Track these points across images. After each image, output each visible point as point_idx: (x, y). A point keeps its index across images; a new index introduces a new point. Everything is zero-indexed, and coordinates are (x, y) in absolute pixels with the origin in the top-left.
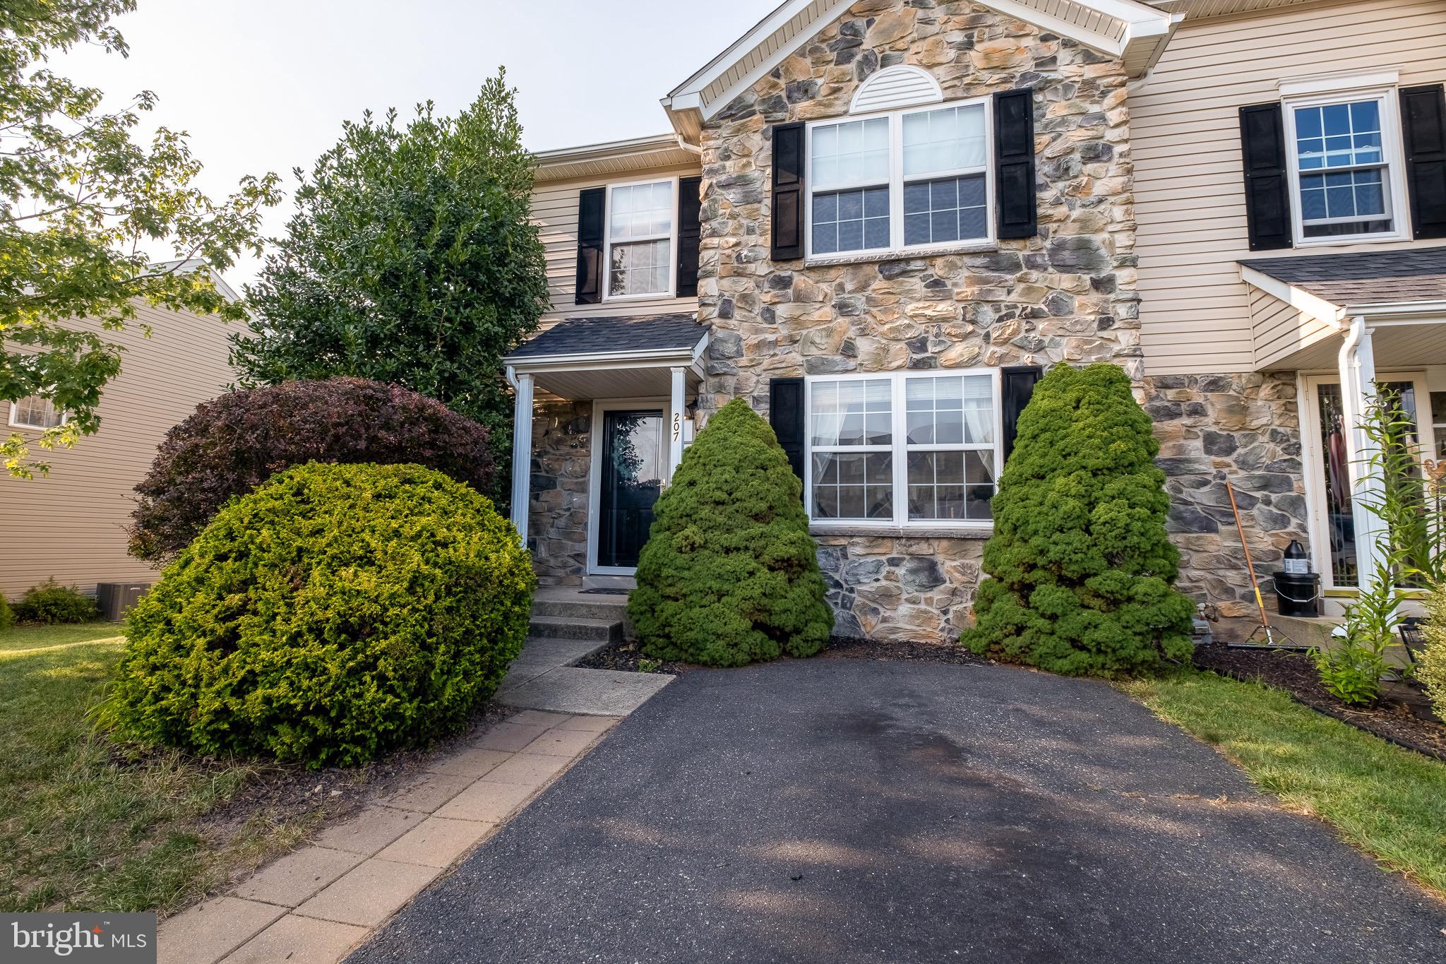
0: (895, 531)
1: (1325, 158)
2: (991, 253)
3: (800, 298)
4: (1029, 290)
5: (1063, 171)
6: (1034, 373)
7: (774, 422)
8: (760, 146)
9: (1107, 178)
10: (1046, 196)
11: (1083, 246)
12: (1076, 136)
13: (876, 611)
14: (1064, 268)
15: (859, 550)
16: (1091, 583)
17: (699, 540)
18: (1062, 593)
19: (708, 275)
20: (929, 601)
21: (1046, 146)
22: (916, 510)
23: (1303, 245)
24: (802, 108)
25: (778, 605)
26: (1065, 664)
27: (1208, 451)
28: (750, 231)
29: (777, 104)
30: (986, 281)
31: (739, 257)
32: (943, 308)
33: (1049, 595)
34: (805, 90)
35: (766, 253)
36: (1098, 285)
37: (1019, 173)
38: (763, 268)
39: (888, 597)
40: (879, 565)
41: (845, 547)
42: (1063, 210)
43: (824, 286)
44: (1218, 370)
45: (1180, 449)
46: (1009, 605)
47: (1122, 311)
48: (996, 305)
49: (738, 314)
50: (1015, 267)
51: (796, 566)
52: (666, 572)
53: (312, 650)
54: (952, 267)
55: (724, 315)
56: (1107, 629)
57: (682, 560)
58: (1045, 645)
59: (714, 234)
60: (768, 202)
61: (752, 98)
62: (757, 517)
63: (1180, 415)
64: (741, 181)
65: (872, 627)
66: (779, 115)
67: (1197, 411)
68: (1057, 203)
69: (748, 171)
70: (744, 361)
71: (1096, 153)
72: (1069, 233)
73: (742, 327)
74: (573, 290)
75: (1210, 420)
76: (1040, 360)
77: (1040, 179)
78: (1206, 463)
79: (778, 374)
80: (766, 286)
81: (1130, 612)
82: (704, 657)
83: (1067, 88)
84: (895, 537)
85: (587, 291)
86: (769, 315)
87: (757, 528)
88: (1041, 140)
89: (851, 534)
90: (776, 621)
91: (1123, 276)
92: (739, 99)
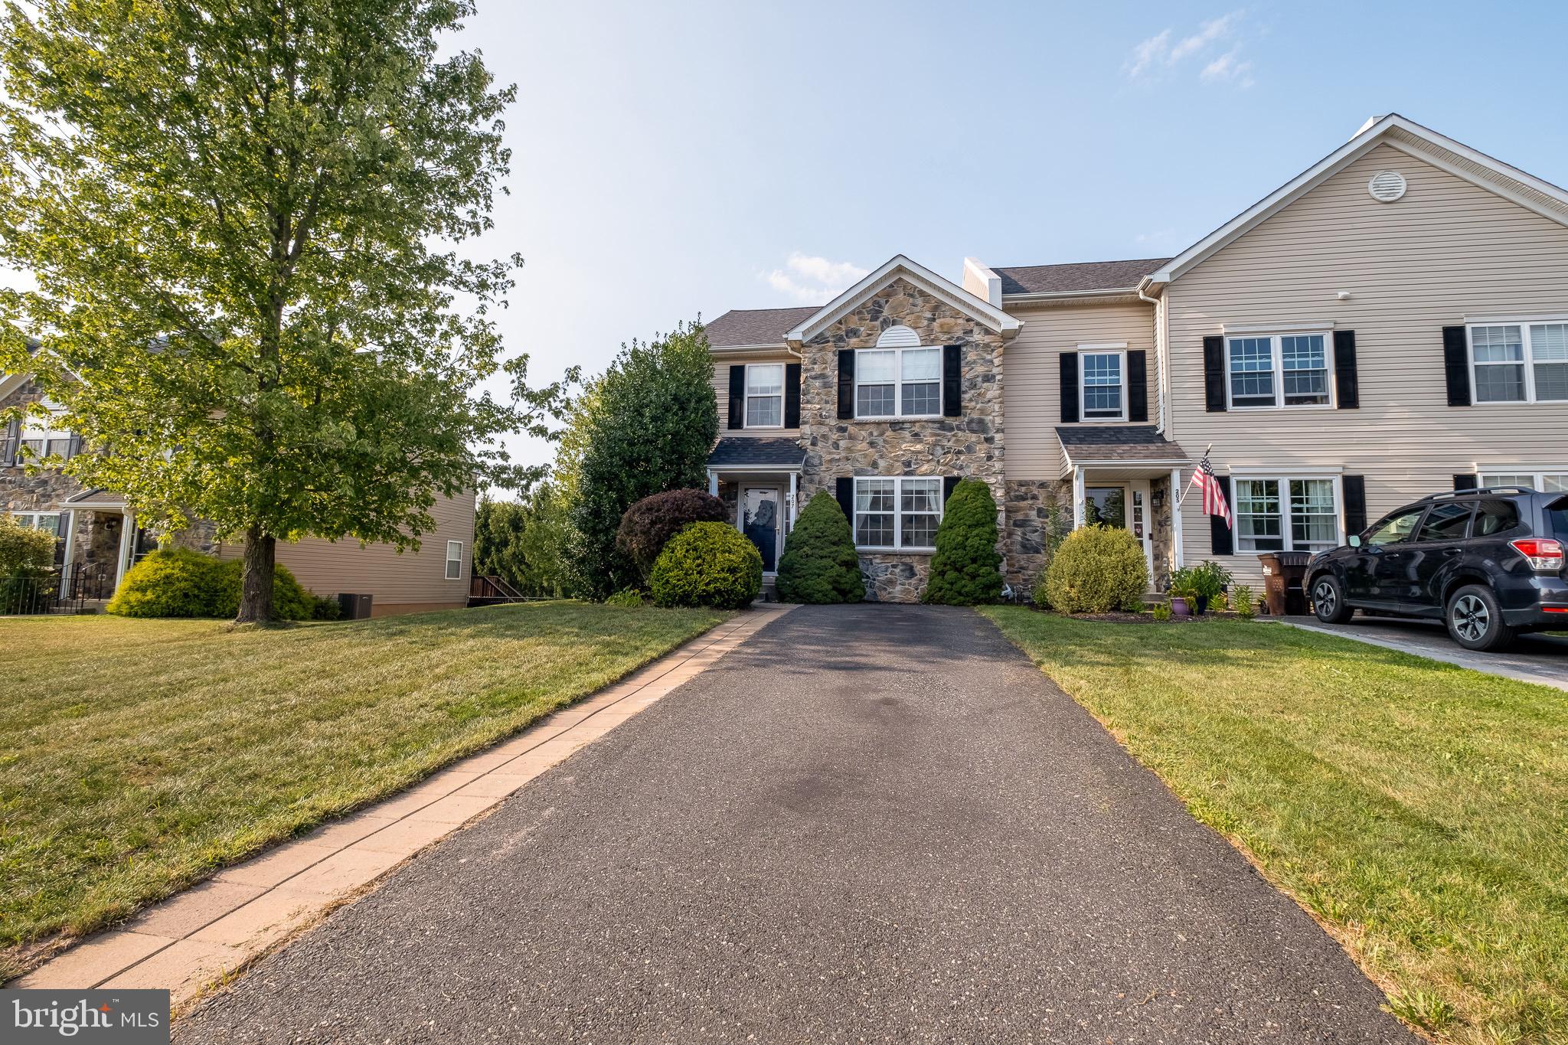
0: (895, 551)
1: (1097, 381)
2: (941, 422)
3: (851, 438)
4: (957, 441)
5: (974, 386)
6: (958, 479)
7: (838, 499)
8: (833, 360)
9: (992, 391)
10: (966, 396)
11: (981, 422)
12: (980, 369)
13: (885, 589)
14: (973, 431)
15: (878, 561)
16: (965, 569)
17: (810, 553)
18: (956, 574)
19: (805, 423)
20: (910, 584)
21: (967, 373)
22: (906, 541)
23: (1084, 421)
24: (853, 341)
25: (843, 580)
26: (955, 601)
27: (1039, 516)
28: (827, 402)
29: (841, 339)
30: (938, 435)
31: (821, 415)
32: (919, 447)
33: (951, 575)
34: (854, 333)
35: (835, 414)
36: (987, 440)
37: (954, 385)
38: (833, 422)
39: (891, 582)
40: (887, 568)
41: (871, 560)
42: (973, 404)
43: (863, 433)
44: (1044, 478)
45: (1027, 515)
46: (937, 580)
47: (997, 453)
48: (943, 447)
49: (820, 444)
50: (951, 429)
51: (850, 565)
52: (796, 566)
53: (723, 575)
54: (923, 427)
55: (814, 444)
56: (970, 587)
57: (803, 561)
58: (949, 594)
59: (808, 402)
60: (836, 388)
61: (828, 334)
62: (834, 544)
63: (1027, 499)
64: (822, 376)
65: (883, 596)
66: (842, 344)
67: (1034, 497)
68: (971, 400)
69: (826, 372)
70: (823, 468)
71: (988, 378)
72: (975, 416)
73: (822, 451)
74: (726, 421)
75: (1040, 502)
76: (961, 473)
77: (963, 388)
78: (1037, 522)
79: (840, 475)
80: (835, 431)
81: (979, 580)
82: (813, 600)
83: (977, 345)
84: (894, 554)
85: (735, 422)
86: (836, 446)
87: (835, 548)
88: (964, 369)
89: (874, 553)
90: (843, 587)
91: (998, 436)
92: (821, 334)
